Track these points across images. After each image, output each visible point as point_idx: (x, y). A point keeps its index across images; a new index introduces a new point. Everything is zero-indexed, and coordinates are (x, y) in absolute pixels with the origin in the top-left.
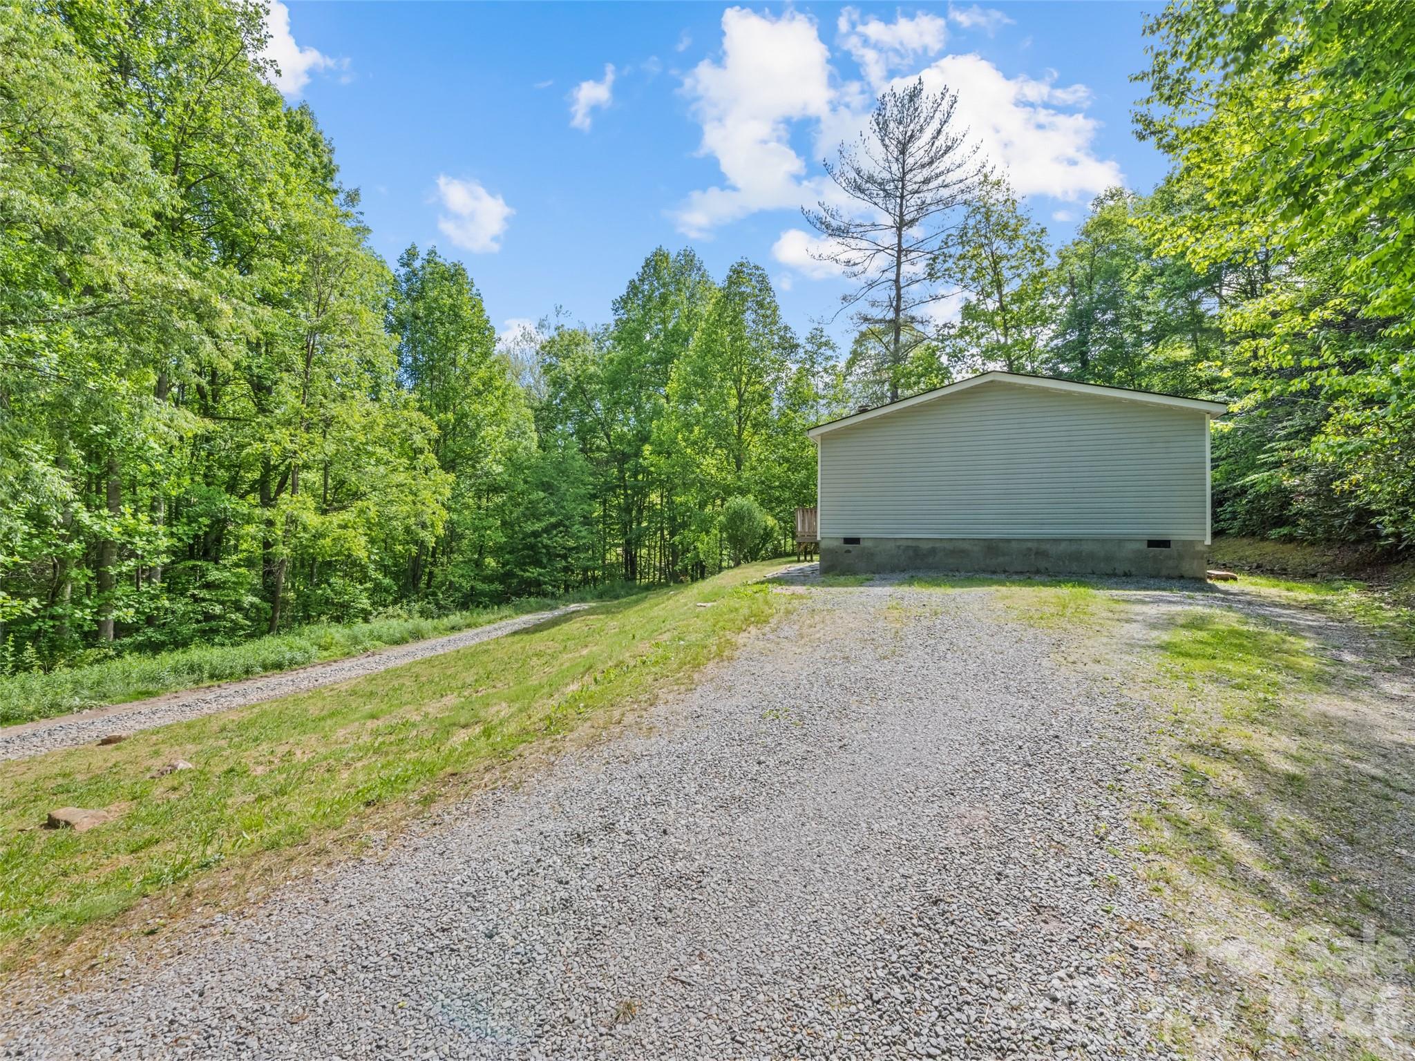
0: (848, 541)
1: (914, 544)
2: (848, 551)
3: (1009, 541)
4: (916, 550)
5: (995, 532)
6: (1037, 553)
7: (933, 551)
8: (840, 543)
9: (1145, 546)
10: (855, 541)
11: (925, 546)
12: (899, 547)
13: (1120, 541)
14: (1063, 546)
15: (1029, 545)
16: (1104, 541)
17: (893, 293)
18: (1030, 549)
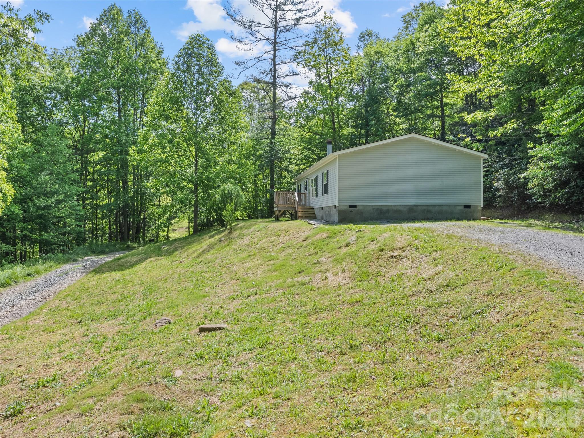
0: (351, 206)
1: (380, 208)
2: (351, 211)
3: (417, 206)
4: (381, 210)
5: (412, 202)
6: (427, 211)
7: (388, 211)
8: (348, 207)
9: (463, 208)
10: (354, 206)
11: (385, 208)
12: (374, 209)
13: (455, 206)
14: (437, 208)
15: (425, 208)
16: (450, 206)
17: (272, 66)
18: (425, 210)
